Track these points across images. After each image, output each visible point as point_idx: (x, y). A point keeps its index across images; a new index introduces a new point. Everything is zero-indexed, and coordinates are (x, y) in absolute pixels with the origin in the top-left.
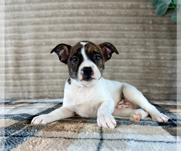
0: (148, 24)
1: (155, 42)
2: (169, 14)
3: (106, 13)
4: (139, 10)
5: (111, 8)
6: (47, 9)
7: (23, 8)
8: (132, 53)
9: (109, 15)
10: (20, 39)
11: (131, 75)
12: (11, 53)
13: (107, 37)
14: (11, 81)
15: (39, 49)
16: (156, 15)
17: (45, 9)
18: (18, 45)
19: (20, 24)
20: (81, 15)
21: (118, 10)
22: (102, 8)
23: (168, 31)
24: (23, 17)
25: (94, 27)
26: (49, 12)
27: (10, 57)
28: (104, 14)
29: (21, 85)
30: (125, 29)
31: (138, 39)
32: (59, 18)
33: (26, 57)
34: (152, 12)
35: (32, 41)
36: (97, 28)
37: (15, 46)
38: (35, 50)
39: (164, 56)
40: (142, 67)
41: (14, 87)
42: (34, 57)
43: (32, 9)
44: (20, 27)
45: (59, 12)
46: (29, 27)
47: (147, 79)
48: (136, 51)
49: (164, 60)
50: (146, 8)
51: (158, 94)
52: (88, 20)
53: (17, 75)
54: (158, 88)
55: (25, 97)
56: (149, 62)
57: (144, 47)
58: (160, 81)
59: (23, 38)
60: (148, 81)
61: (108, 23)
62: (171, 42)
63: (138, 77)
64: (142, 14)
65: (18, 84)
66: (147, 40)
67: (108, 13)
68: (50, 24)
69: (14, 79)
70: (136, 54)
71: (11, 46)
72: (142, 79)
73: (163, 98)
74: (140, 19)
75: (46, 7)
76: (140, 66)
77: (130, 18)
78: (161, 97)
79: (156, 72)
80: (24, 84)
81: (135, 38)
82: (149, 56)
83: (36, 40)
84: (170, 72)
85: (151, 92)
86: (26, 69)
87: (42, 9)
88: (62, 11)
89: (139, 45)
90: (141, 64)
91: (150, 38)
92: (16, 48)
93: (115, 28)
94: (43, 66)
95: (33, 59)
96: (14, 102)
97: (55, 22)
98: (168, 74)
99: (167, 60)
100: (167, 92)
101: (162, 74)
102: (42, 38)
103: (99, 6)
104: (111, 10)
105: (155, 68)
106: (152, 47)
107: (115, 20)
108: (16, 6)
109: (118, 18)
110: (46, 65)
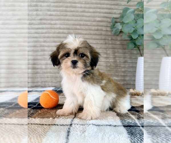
0: (108, 40)
1: (113, 51)
2: (121, 34)
3: (81, 32)
4: (102, 32)
6: (43, 29)
9: (83, 34)
16: (113, 35)
20: (65, 33)
21: (89, 31)
22: (79, 29)
23: (121, 44)
26: (44, 31)
31: (102, 49)
32: (51, 35)
34: (111, 33)
35: (32, 48)
38: (34, 54)
39: (119, 60)
40: (105, 67)
43: (33, 29)
45: (51, 31)
49: (120, 62)
50: (107, 31)
56: (110, 64)
57: (106, 54)
58: (117, 76)
64: (104, 34)
66: (108, 49)
68: (44, 38)
70: (101, 58)
74: (103, 37)
76: (104, 66)
77: (97, 36)
79: (115, 70)
81: (100, 48)
82: (109, 60)
83: (34, 48)
84: (123, 70)
87: (39, 28)
88: (53, 30)
89: (103, 53)
91: (110, 48)
95: (32, 60)
97: (48, 37)
100: (122, 83)
102: (39, 47)
103: (77, 28)
104: (85, 31)
105: (113, 67)
106: (111, 54)
107: (87, 37)
109: (89, 36)
110: (41, 64)
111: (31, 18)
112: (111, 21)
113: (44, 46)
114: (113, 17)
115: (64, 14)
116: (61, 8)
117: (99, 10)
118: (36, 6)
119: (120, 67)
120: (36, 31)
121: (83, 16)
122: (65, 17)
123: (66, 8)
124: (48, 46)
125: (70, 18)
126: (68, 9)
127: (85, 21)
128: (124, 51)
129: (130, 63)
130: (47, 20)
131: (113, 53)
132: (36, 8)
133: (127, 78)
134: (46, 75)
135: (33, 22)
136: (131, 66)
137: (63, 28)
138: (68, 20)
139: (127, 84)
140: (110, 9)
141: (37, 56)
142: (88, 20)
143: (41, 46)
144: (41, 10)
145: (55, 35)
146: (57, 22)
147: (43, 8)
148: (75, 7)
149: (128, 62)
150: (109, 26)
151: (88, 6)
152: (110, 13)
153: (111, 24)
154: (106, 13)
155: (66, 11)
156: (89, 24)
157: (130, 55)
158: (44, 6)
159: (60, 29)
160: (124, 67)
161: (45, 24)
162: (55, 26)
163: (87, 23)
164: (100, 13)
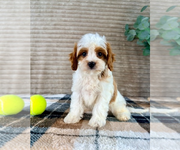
0: (122, 46)
1: (127, 57)
2: (135, 41)
6: (57, 33)
10: (36, 51)
16: (127, 40)
19: (37, 42)
23: (135, 50)
26: (58, 36)
39: (134, 66)
40: (120, 73)
43: (47, 33)
46: (43, 44)
47: (123, 81)
49: (135, 68)
56: (124, 70)
57: (120, 60)
58: (133, 83)
59: (38, 50)
60: (125, 82)
66: (122, 55)
68: (58, 42)
73: (135, 95)
74: (117, 43)
76: (118, 72)
79: (130, 76)
82: (124, 65)
83: (47, 52)
85: (127, 90)
87: (53, 33)
88: (67, 36)
91: (124, 54)
94: (50, 70)
95: (43, 65)
98: (138, 78)
101: (134, 78)
102: (51, 51)
105: (128, 74)
106: (125, 60)
110: (52, 69)
111: (46, 24)
112: (124, 28)
113: (56, 51)
114: (126, 24)
115: (78, 21)
116: (76, 15)
117: (112, 17)
118: (52, 12)
119: (135, 73)
120: (50, 35)
121: (97, 22)
122: (79, 23)
123: (80, 15)
124: (61, 51)
125: (84, 24)
126: (82, 16)
127: (99, 27)
128: (139, 57)
129: (145, 69)
130: (61, 25)
131: (127, 59)
132: (52, 14)
133: (144, 86)
134: (57, 81)
135: (47, 27)
136: (146, 72)
137: (76, 33)
138: (82, 26)
139: (144, 92)
140: (123, 16)
141: (49, 60)
142: (102, 26)
143: (54, 51)
144: (56, 16)
145: (68, 40)
146: (71, 27)
147: (58, 14)
148: (90, 14)
149: (143, 69)
150: (123, 33)
151: (102, 13)
152: (123, 20)
153: (124, 31)
154: (119, 20)
155: (80, 17)
156: (103, 30)
157: (145, 61)
158: (59, 13)
159: (74, 34)
160: (139, 74)
161: (59, 29)
162: (69, 31)
163: (101, 29)
164: (113, 19)
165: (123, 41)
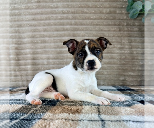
0: (123, 25)
1: (129, 39)
2: (140, 18)
3: (89, 17)
4: (116, 15)
5: (93, 13)
7: (22, 13)
8: (110, 48)
9: (92, 19)
10: (20, 38)
11: (110, 66)
12: (13, 50)
13: (91, 36)
14: (13, 72)
15: (35, 46)
16: (129, 18)
17: (40, 14)
18: (18, 43)
19: (20, 26)
20: (69, 19)
21: (99, 15)
22: (86, 13)
23: (139, 31)
24: (22, 21)
25: (80, 28)
26: (44, 16)
27: (11, 53)
28: (88, 17)
29: (21, 76)
30: (105, 30)
31: (115, 38)
32: (52, 22)
33: (25, 52)
34: (126, 16)
35: (30, 39)
36: (83, 29)
37: (16, 44)
38: (32, 47)
39: (136, 51)
40: (119, 60)
41: (15, 77)
42: (31, 52)
44: (20, 28)
45: (52, 16)
46: (27, 28)
47: (123, 69)
48: (114, 47)
49: (136, 54)
50: (122, 13)
51: (132, 81)
52: (75, 23)
53: (17, 67)
54: (132, 76)
55: (24, 85)
56: (125, 56)
57: (120, 44)
58: (134, 71)
59: (22, 37)
61: (91, 25)
62: (141, 40)
63: (116, 68)
64: (118, 18)
65: (18, 75)
66: (122, 38)
67: (92, 17)
69: (15, 71)
70: (114, 49)
71: (13, 43)
72: (119, 69)
73: (136, 84)
74: (117, 22)
75: (41, 12)
76: (117, 59)
77: (109, 21)
78: (134, 84)
80: (23, 75)
81: (113, 36)
82: (124, 51)
83: (33, 39)
84: (141, 63)
85: (127, 79)
86: (25, 62)
87: (37, 14)
88: (54, 15)
89: (116, 42)
90: (118, 57)
91: (125, 37)
92: (16, 46)
93: (97, 29)
94: (39, 60)
95: (31, 54)
96: (15, 89)
97: (49, 25)
98: (140, 65)
99: (139, 54)
100: (139, 79)
101: (135, 65)
102: (38, 37)
103: (84, 11)
104: (94, 15)
105: (129, 60)
106: (127, 44)
107: (97, 22)
108: (17, 12)
109: (100, 21)
110: (42, 59)
119: (137, 59)
135: (29, 5)
137: (66, 11)
141: (36, 48)
143: (41, 36)
145: (57, 21)
146: (59, 4)
161: (44, 7)
165: (125, 19)
